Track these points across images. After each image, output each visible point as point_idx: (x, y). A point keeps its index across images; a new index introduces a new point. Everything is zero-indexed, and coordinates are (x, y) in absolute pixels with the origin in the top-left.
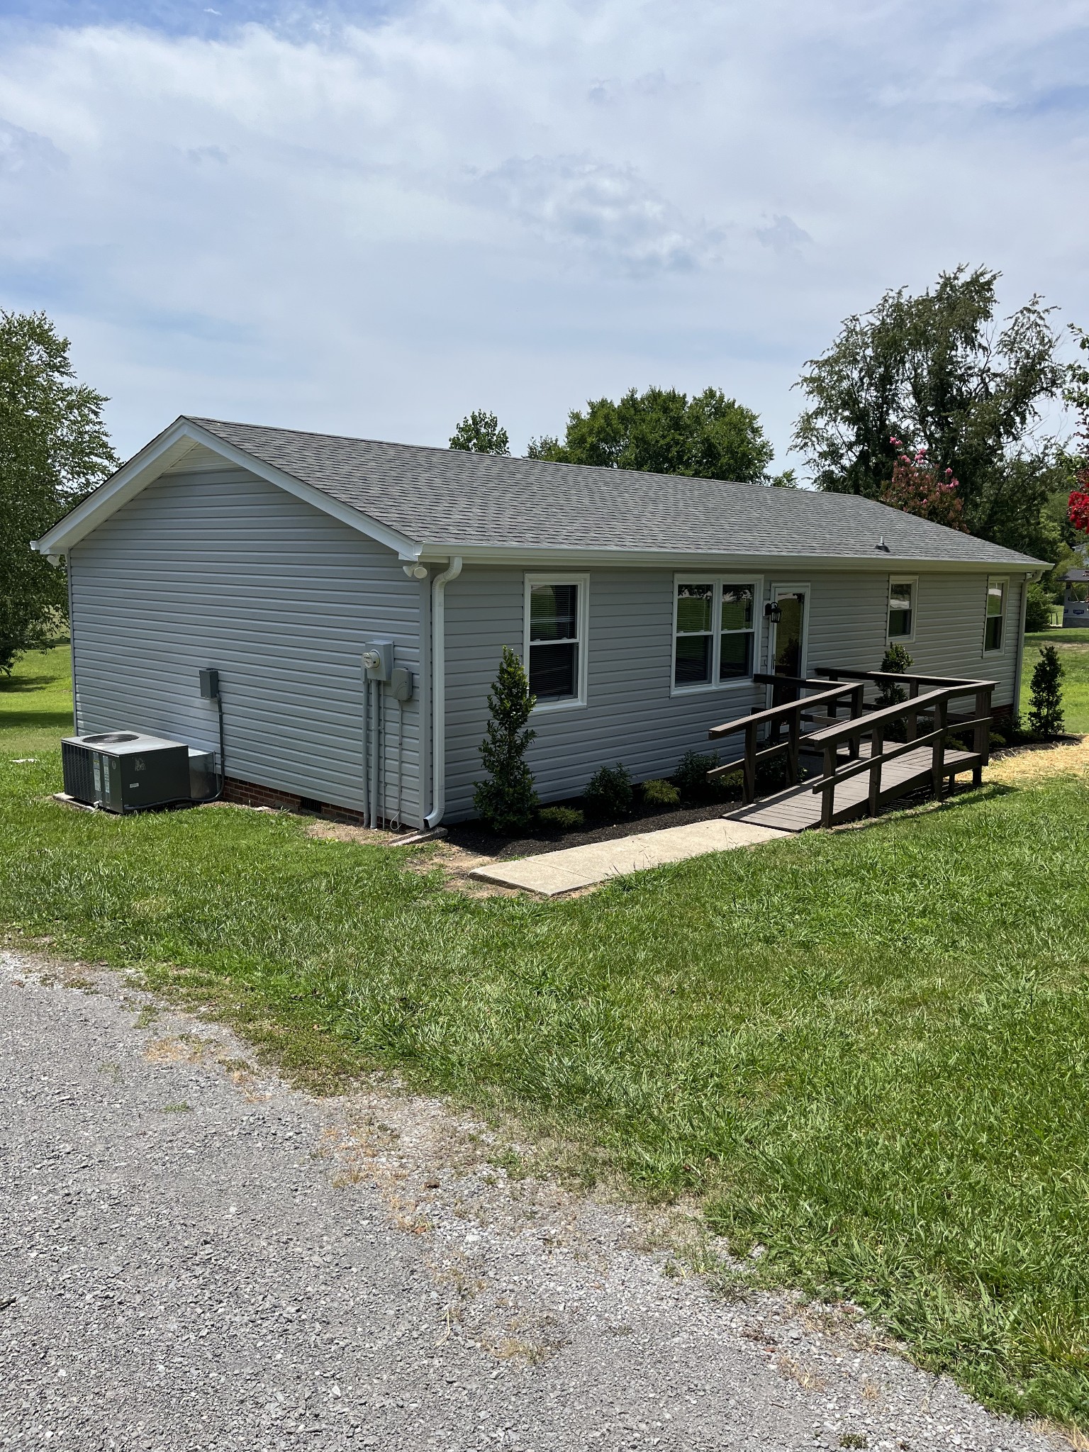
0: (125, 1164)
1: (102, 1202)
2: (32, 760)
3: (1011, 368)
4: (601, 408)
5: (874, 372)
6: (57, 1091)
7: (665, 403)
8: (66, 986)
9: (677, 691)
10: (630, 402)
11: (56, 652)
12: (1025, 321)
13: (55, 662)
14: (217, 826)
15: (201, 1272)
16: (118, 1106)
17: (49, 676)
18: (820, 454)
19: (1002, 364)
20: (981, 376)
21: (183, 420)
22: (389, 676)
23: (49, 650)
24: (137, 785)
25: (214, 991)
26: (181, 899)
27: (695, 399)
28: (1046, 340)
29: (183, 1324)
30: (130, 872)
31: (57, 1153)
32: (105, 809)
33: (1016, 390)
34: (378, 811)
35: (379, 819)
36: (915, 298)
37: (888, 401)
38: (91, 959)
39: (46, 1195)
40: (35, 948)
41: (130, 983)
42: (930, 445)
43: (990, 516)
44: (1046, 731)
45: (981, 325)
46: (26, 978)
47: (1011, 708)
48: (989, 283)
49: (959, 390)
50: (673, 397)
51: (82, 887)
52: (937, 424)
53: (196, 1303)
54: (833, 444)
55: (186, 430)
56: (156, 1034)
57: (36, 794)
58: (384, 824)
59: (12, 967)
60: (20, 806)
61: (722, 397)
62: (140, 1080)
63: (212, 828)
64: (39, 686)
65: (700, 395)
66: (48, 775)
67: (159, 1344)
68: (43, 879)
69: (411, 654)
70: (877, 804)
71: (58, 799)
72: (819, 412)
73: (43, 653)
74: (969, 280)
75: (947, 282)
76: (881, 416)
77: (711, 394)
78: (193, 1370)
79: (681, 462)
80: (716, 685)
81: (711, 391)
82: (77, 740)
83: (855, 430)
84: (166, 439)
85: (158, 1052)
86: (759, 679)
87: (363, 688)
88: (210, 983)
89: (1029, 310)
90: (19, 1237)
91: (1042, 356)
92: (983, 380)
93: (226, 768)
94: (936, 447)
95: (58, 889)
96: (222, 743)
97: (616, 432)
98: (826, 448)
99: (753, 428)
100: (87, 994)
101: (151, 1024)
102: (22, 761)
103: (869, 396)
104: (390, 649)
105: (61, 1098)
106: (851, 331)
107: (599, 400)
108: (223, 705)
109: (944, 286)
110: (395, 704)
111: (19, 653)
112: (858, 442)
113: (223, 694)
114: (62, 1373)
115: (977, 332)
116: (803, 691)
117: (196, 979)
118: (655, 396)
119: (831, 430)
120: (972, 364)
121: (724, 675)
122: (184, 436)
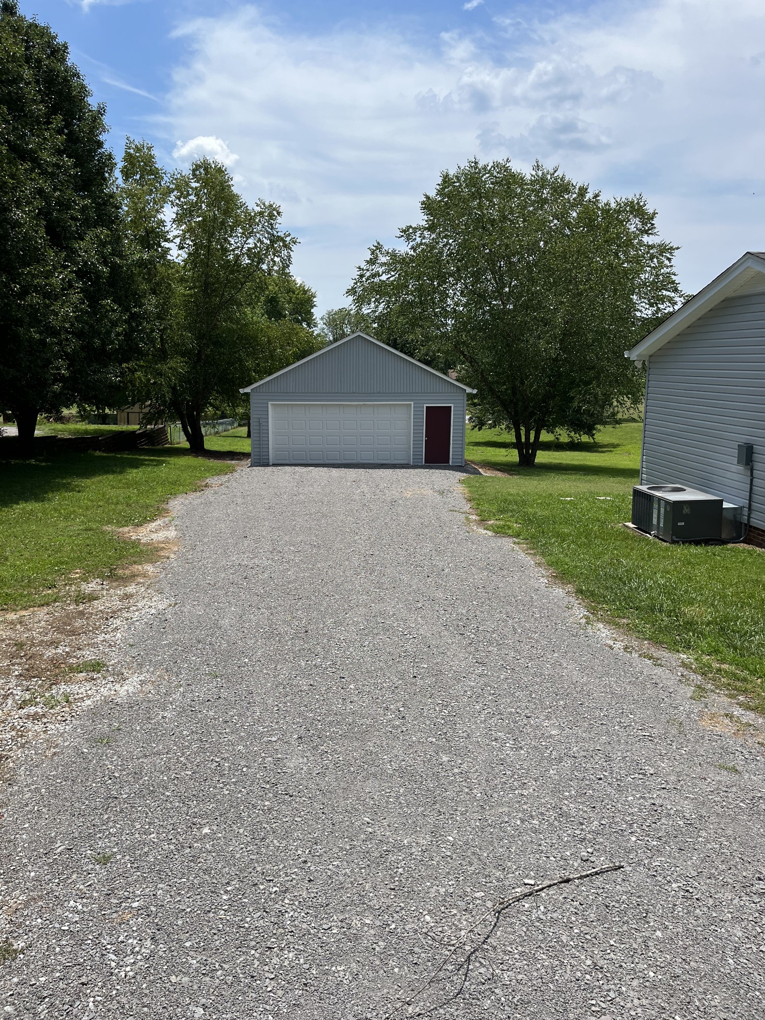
0: (693, 796)
1: (679, 819)
2: (609, 498)
6: (640, 728)
8: (640, 656)
11: (621, 428)
13: (620, 434)
14: (743, 562)
15: (758, 900)
16: (684, 752)
17: (616, 443)
21: (749, 255)
23: (618, 426)
24: (683, 524)
25: (749, 686)
26: (718, 611)
29: (747, 935)
30: (679, 585)
31: (644, 771)
32: (658, 538)
38: (656, 641)
39: (639, 799)
40: (618, 625)
41: (684, 665)
46: (614, 644)
51: (646, 590)
53: (756, 923)
55: (749, 263)
56: (707, 707)
57: (613, 521)
59: (604, 635)
60: (603, 528)
62: (698, 738)
63: (739, 563)
64: (609, 449)
66: (620, 510)
67: (728, 942)
68: (620, 579)
71: (627, 527)
73: (614, 427)
78: (756, 973)
82: (644, 488)
84: (732, 272)
85: (709, 721)
88: (745, 680)
90: (623, 823)
93: (751, 519)
95: (631, 588)
96: (750, 500)
100: (655, 665)
101: (703, 699)
102: (602, 498)
105: (644, 734)
108: (754, 471)
111: (598, 426)
113: (755, 463)
114: (659, 933)
117: (734, 675)
122: (748, 267)
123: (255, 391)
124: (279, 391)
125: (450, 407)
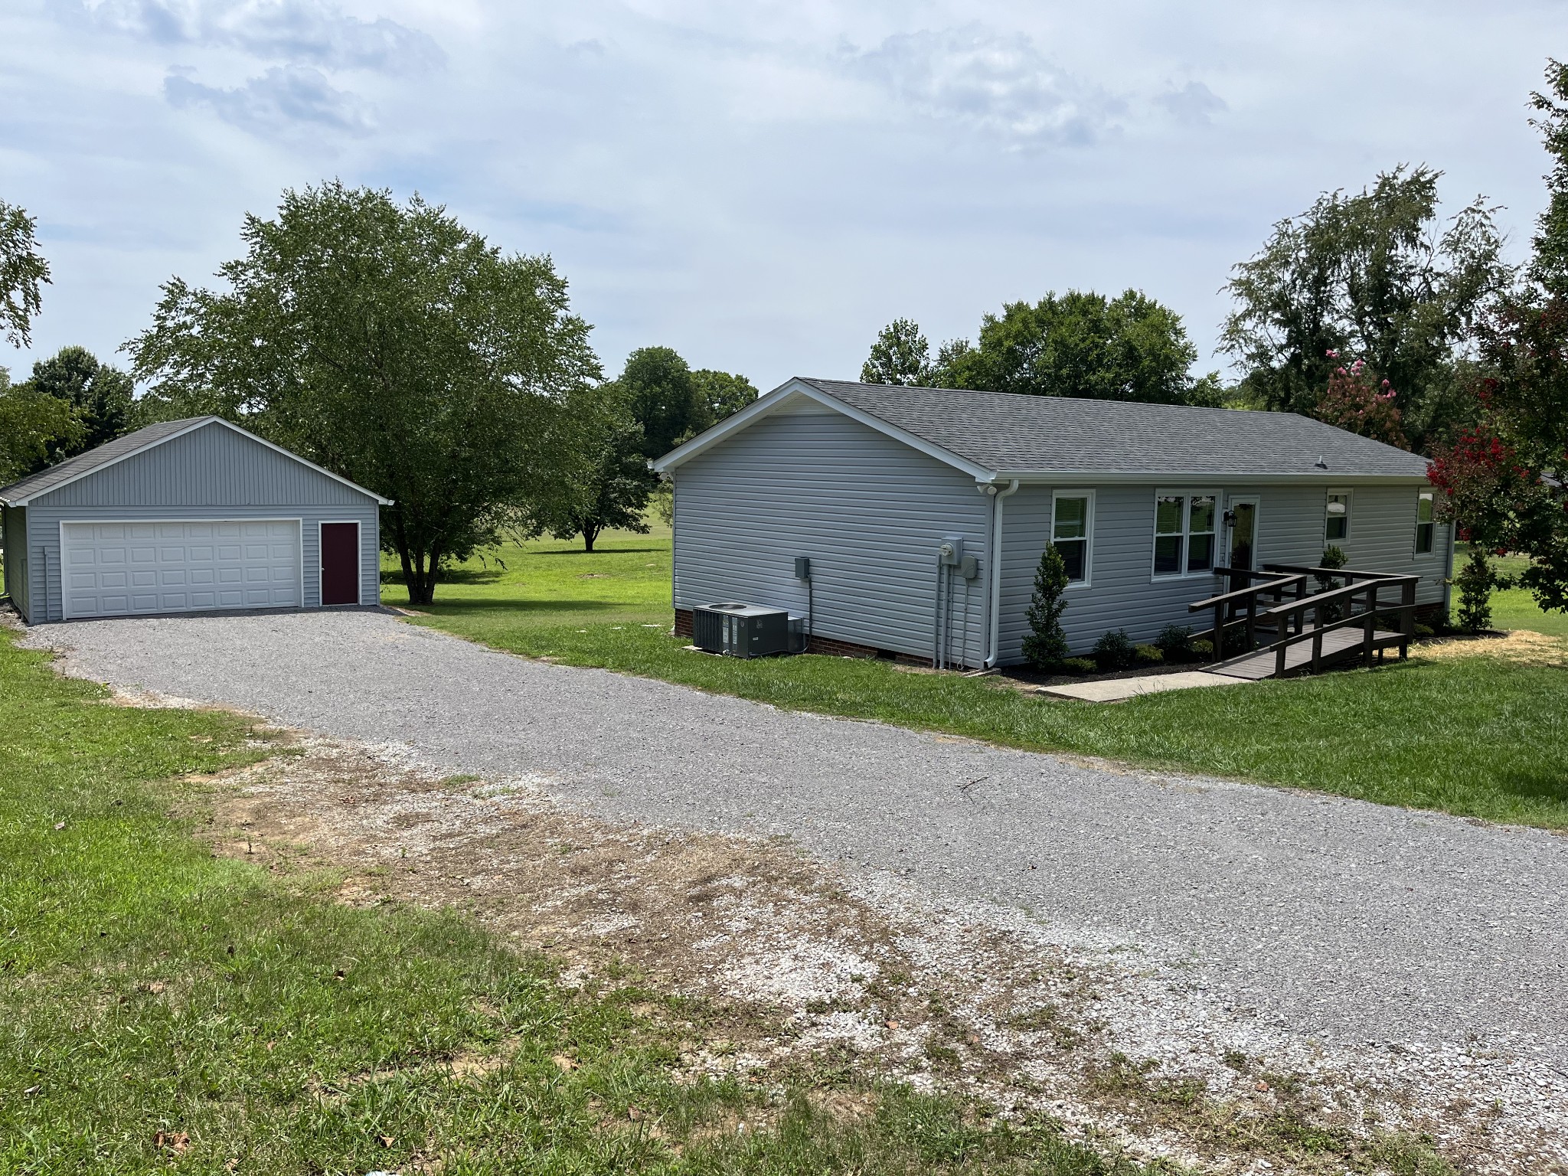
3: (1455, 268)
4: (1016, 312)
5: (1307, 274)
7: (1083, 306)
9: (1155, 579)
10: (1049, 305)
12: (1470, 221)
18: (1248, 356)
19: (1446, 263)
20: (1424, 275)
22: (959, 562)
24: (757, 638)
27: (1114, 300)
28: (1492, 240)
32: (731, 656)
33: (1461, 291)
34: (946, 657)
35: (946, 663)
36: (1351, 198)
37: (1322, 302)
42: (1369, 347)
43: (1434, 418)
44: (1475, 626)
45: (1423, 224)
47: (1443, 606)
48: (1431, 181)
49: (1400, 289)
50: (1092, 300)
52: (1376, 324)
54: (1262, 346)
55: (797, 388)
58: (951, 665)
61: (1142, 299)
65: (1120, 296)
69: (977, 548)
70: (1320, 665)
71: (690, 650)
72: (1248, 314)
74: (1409, 179)
75: (1386, 182)
76: (1315, 318)
77: (1131, 295)
79: (1101, 365)
80: (1184, 575)
81: (1131, 292)
82: (707, 607)
83: (1286, 332)
86: (1219, 571)
87: (937, 571)
89: (1473, 211)
91: (1488, 256)
92: (1425, 280)
93: (813, 629)
94: (1375, 348)
96: (811, 611)
97: (1033, 336)
98: (1254, 350)
99: (1175, 329)
103: (1302, 298)
104: (960, 543)
106: (1284, 234)
107: (1015, 303)
108: (812, 583)
109: (1383, 186)
110: (963, 580)
112: (1288, 345)
113: (812, 575)
115: (1418, 230)
116: (1253, 580)
118: (1073, 299)
119: (1260, 332)
120: (1414, 264)
121: (1192, 567)
122: (796, 391)
123: (35, 503)
124: (79, 503)
125: (356, 524)
